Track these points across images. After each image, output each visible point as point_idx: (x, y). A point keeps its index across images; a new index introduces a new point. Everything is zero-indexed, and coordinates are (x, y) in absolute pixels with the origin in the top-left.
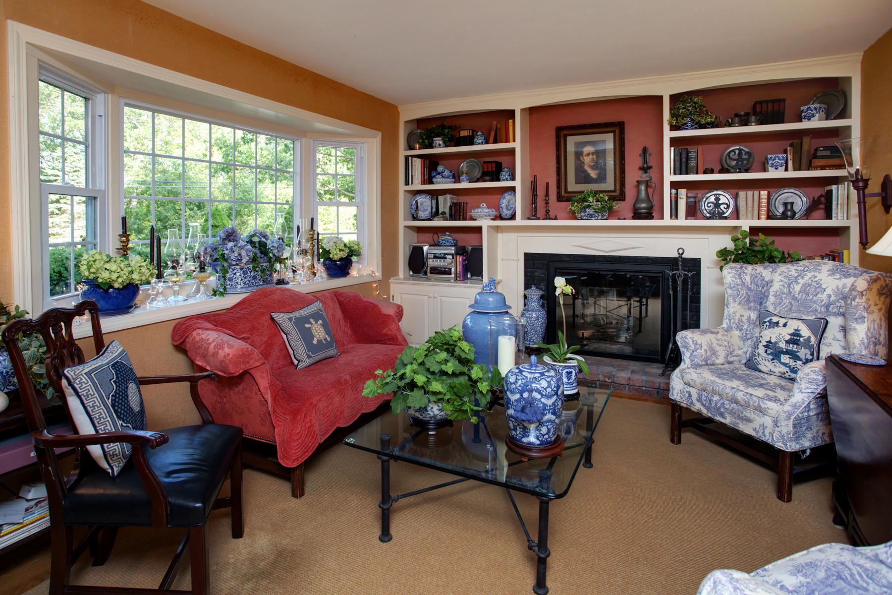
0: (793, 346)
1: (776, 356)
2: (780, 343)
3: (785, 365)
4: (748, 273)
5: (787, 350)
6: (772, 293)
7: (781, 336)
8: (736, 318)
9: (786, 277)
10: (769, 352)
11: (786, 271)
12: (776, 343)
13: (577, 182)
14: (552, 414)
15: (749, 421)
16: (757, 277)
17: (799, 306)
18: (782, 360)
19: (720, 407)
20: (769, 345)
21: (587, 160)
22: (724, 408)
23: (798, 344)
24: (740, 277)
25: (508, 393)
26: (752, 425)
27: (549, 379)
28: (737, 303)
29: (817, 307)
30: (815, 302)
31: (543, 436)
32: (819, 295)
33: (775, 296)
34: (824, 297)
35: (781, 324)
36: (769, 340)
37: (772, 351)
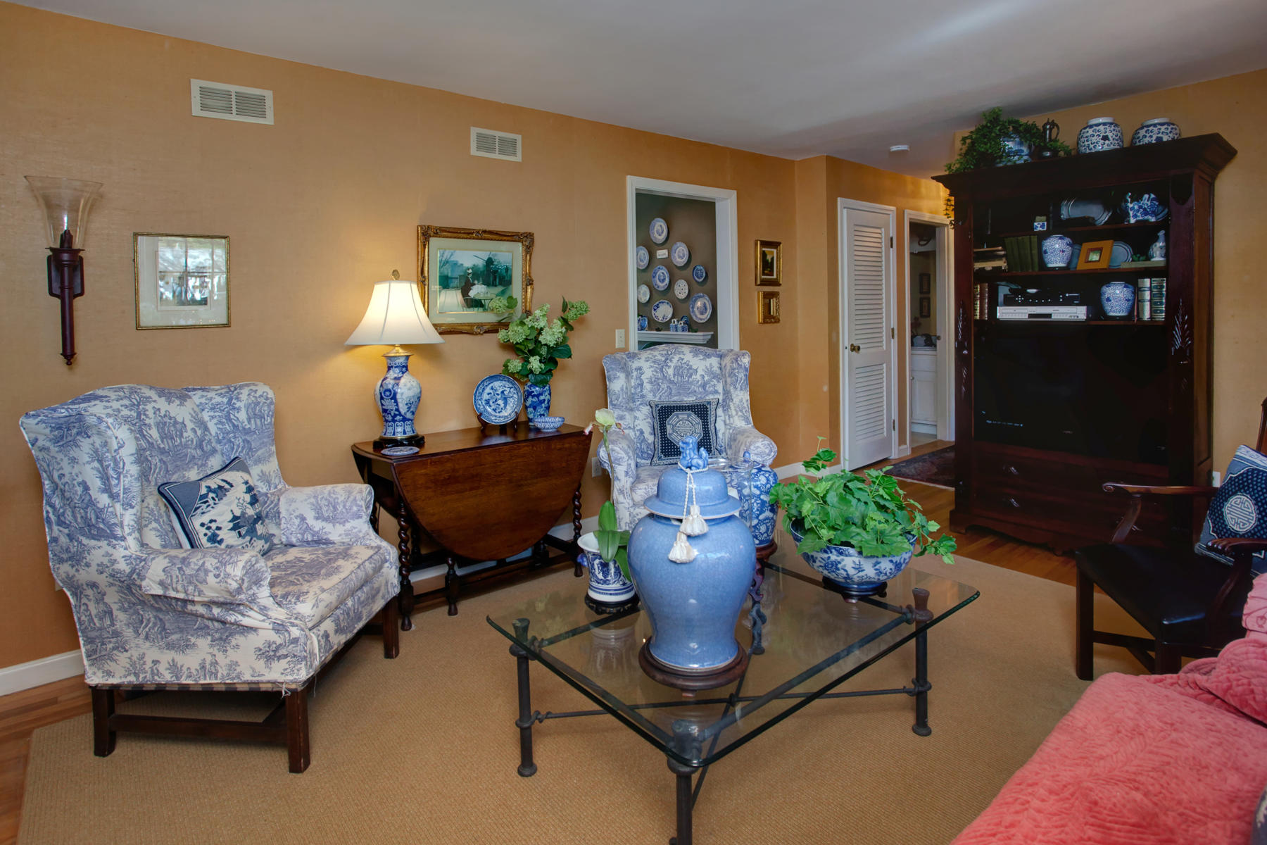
2: (248, 511)
10: (243, 533)
17: (174, 462)
20: (236, 524)
32: (184, 434)
37: (246, 528)
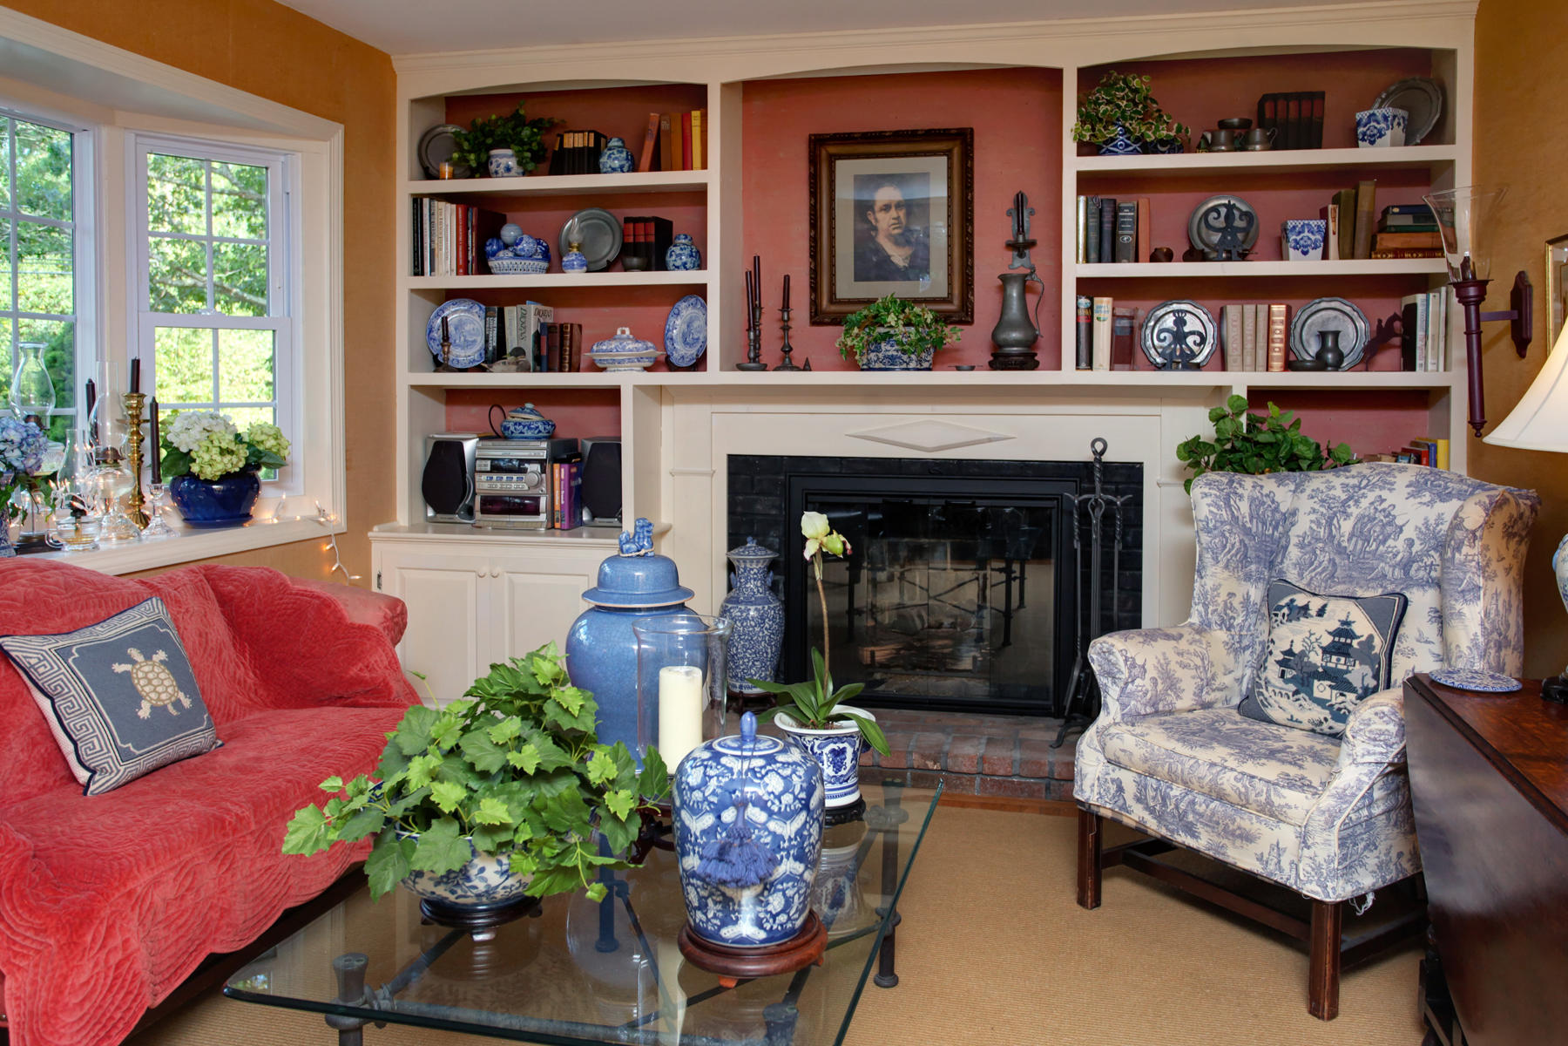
0: (1338, 660)
1: (1303, 684)
2: (1312, 655)
3: (1321, 703)
4: (1246, 494)
5: (1326, 670)
6: (1294, 540)
7: (1313, 638)
8: (1220, 600)
9: (1323, 501)
10: (1288, 676)
11: (1322, 487)
12: (1303, 654)
13: (860, 276)
14: (796, 859)
15: (1247, 838)
16: (1264, 503)
17: (1350, 569)
18: (1316, 694)
19: (1185, 812)
20: (1289, 659)
21: (884, 221)
22: (1194, 812)
23: (1347, 655)
24: (1228, 505)
25: (684, 814)
26: (1254, 848)
27: (787, 772)
28: (1222, 564)
29: (1387, 568)
30: (1381, 558)
31: (774, 917)
32: (1390, 542)
33: (1301, 546)
34: (1399, 544)
35: (1313, 610)
36: (1287, 647)
37: (1294, 673)
